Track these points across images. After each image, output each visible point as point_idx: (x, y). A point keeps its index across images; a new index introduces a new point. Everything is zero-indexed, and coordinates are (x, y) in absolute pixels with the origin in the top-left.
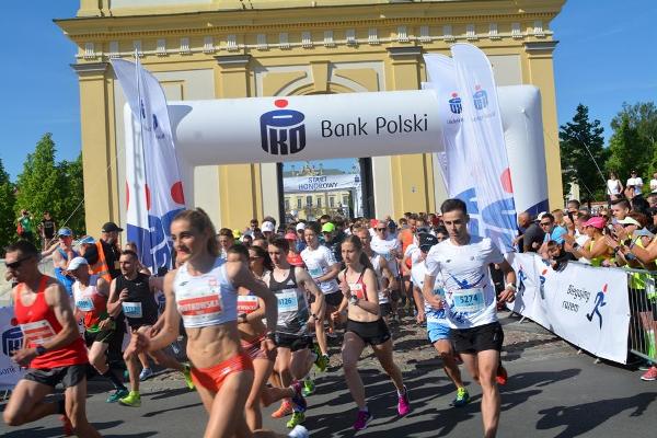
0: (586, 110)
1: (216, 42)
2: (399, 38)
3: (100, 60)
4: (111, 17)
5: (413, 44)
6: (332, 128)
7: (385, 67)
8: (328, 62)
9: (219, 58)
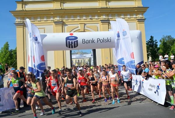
0: (153, 37)
1: (54, 18)
2: (103, 17)
3: (22, 22)
4: (25, 11)
5: (107, 19)
6: (85, 41)
7: (99, 25)
8: (84, 24)
9: (54, 22)
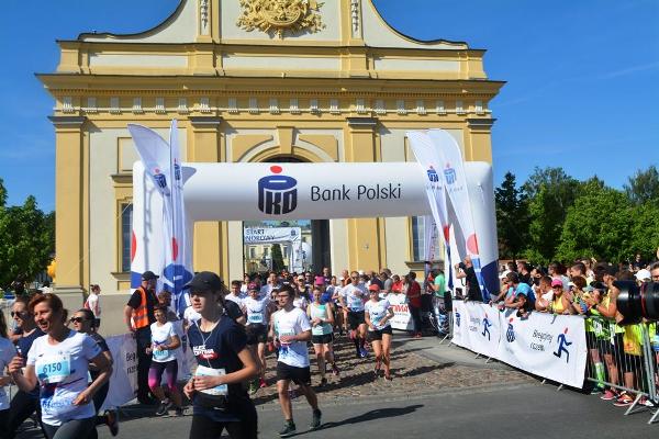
0: (513, 178)
1: (189, 104)
2: (357, 109)
3: (77, 114)
4: (91, 75)
5: (370, 116)
6: (321, 193)
7: (344, 135)
8: (293, 128)
9: (192, 119)
